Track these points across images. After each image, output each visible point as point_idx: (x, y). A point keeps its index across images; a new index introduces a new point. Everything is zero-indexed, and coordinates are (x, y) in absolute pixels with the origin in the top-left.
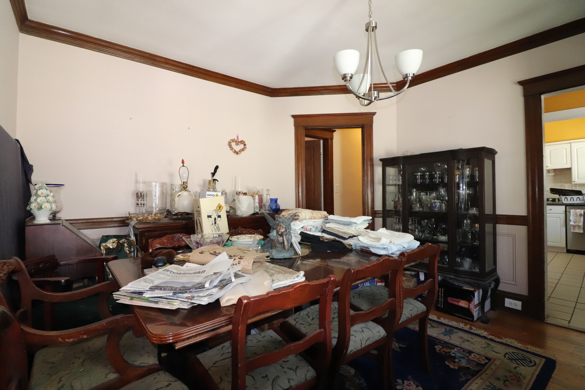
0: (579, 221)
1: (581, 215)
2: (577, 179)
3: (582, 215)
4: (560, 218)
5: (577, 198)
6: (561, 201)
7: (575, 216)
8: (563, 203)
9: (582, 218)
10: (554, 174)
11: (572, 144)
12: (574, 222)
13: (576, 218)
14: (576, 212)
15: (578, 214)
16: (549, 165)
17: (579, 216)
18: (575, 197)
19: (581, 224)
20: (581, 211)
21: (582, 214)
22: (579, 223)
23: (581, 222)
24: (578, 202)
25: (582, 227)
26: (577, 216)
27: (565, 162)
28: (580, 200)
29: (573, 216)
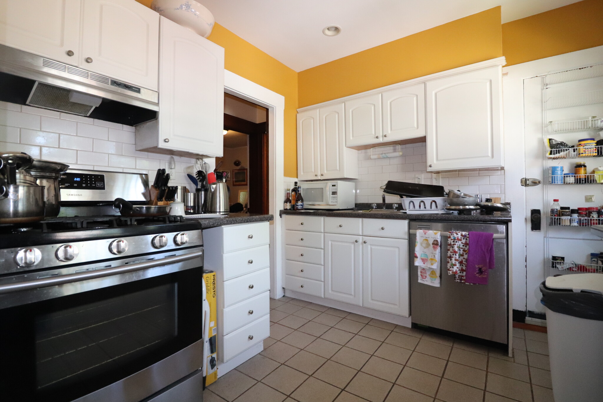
0: (432, 259)
1: (435, 243)
2: (435, 161)
3: (437, 244)
4: (399, 248)
5: (431, 203)
6: (404, 208)
7: (424, 245)
8: (406, 213)
9: (438, 249)
10: (401, 153)
11: (428, 84)
12: (424, 261)
13: (425, 250)
14: (426, 236)
15: (431, 241)
16: (389, 132)
17: (432, 246)
18: (428, 200)
19: (436, 266)
20: (436, 234)
21: (437, 241)
22: (432, 264)
23: (436, 261)
24: (434, 211)
25: (438, 274)
26: (428, 245)
27: (415, 126)
28: (437, 207)
29: (421, 244)
